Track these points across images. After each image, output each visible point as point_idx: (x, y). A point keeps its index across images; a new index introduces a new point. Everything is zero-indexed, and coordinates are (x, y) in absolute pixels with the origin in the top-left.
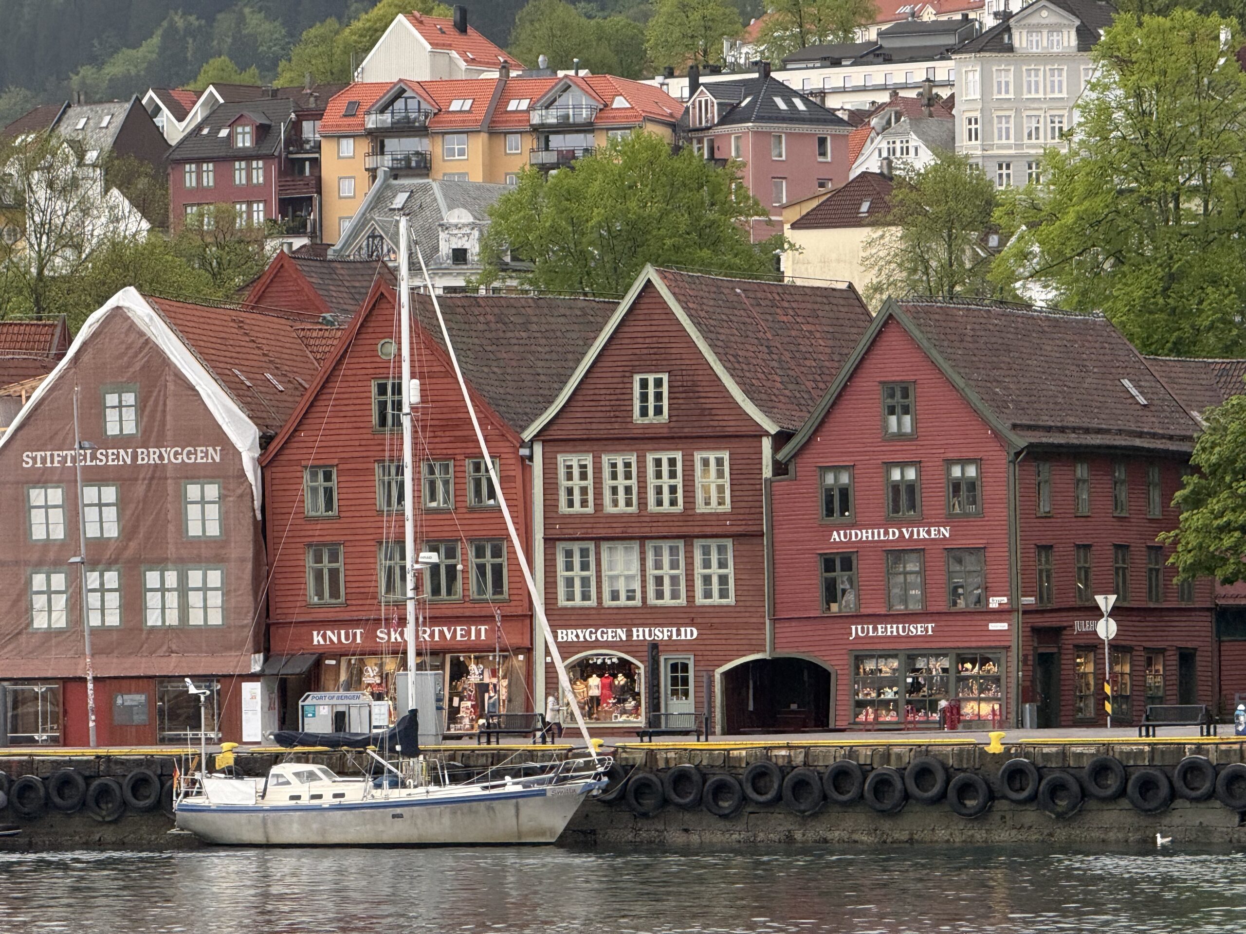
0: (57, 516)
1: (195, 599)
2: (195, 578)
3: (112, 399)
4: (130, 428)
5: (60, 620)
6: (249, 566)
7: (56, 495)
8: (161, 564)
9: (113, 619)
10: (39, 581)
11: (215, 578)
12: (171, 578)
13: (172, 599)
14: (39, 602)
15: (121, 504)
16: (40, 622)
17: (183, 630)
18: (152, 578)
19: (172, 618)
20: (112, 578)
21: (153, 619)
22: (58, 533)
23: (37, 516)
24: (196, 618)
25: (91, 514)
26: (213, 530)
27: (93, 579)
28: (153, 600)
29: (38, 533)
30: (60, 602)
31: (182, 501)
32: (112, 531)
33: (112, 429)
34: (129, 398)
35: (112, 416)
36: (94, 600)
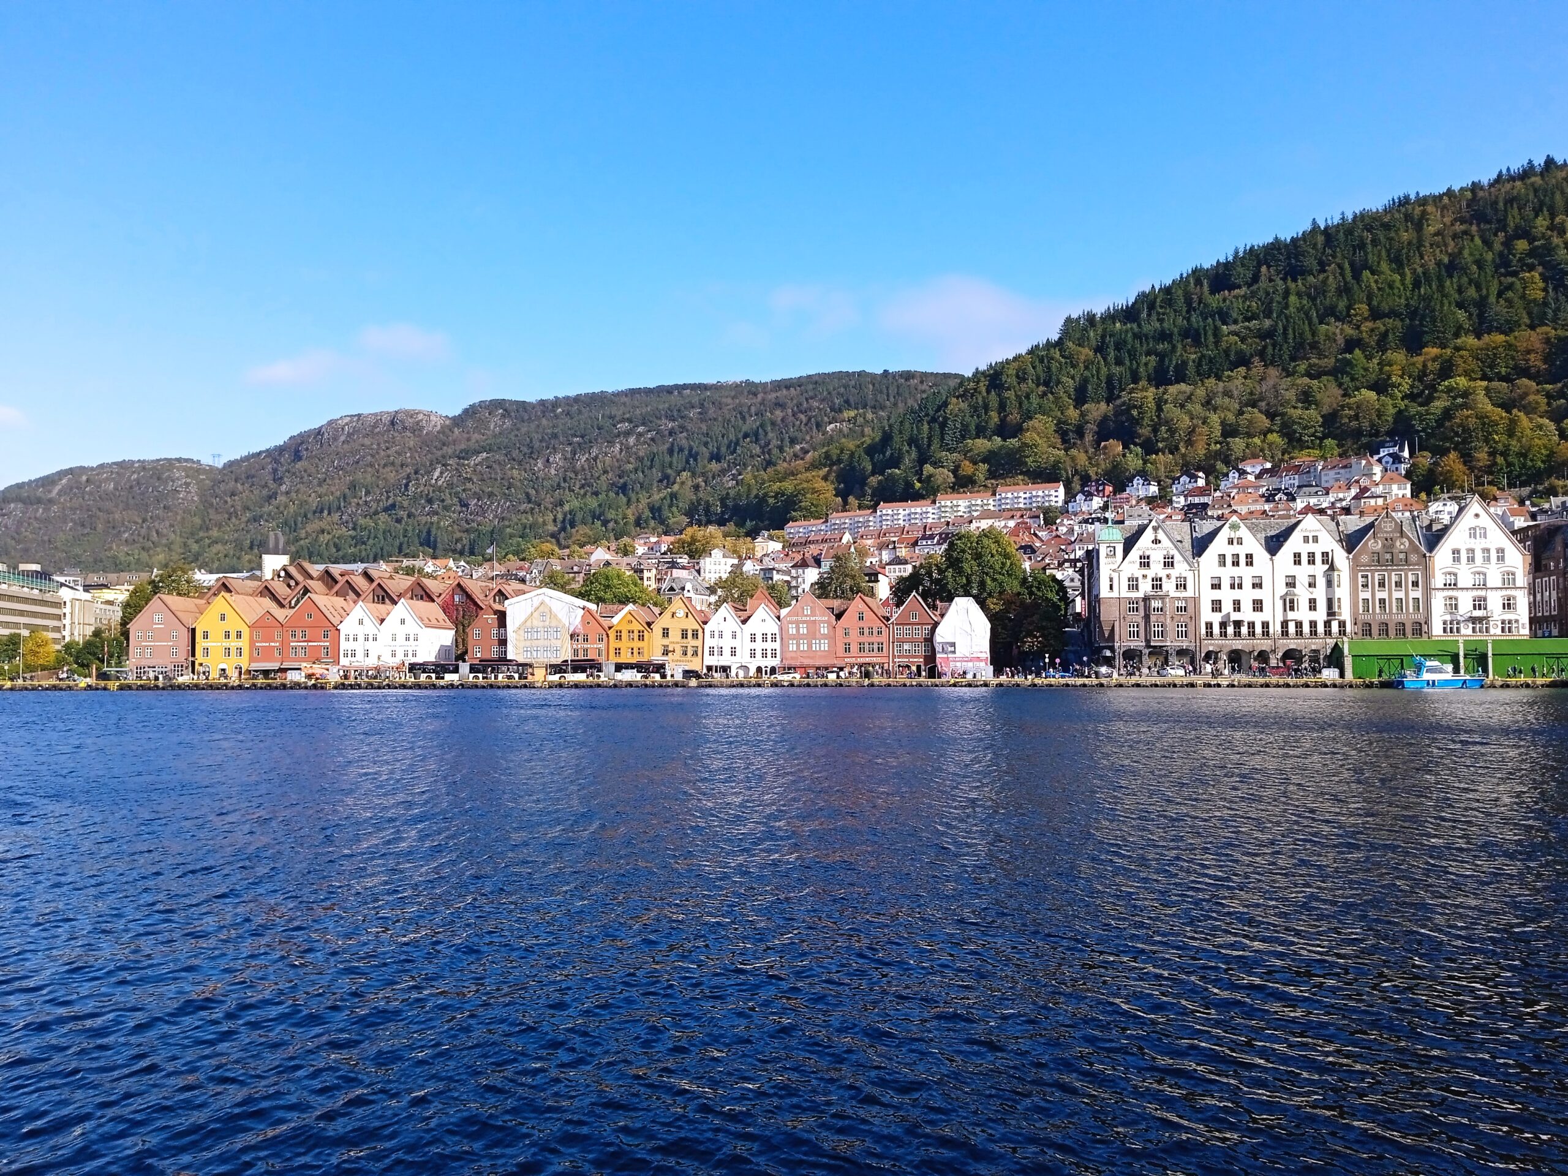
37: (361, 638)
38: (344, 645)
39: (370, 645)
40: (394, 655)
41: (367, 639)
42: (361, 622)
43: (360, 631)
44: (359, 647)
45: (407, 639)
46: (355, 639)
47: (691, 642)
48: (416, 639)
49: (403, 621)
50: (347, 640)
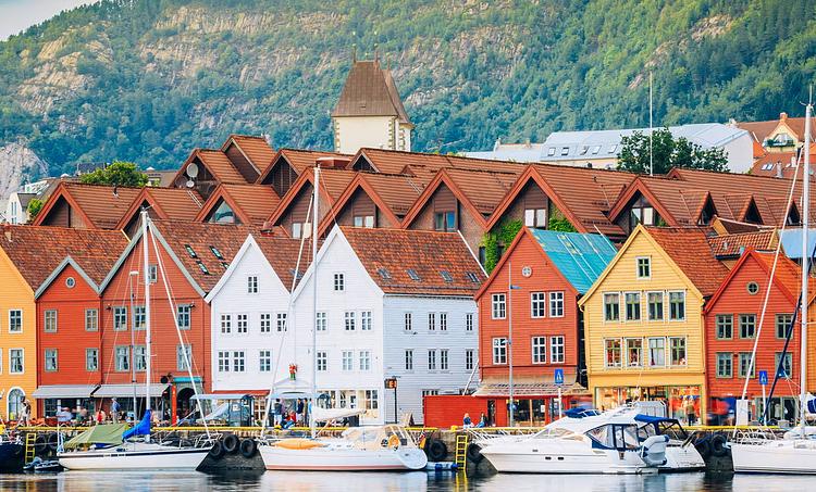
37: (254, 324)
38: (220, 342)
39: (271, 340)
40: (322, 365)
41: (265, 327)
42: (253, 285)
43: (254, 307)
44: (252, 343)
45: (350, 326)
46: (243, 328)
48: (367, 325)
49: (339, 282)
50: (226, 328)
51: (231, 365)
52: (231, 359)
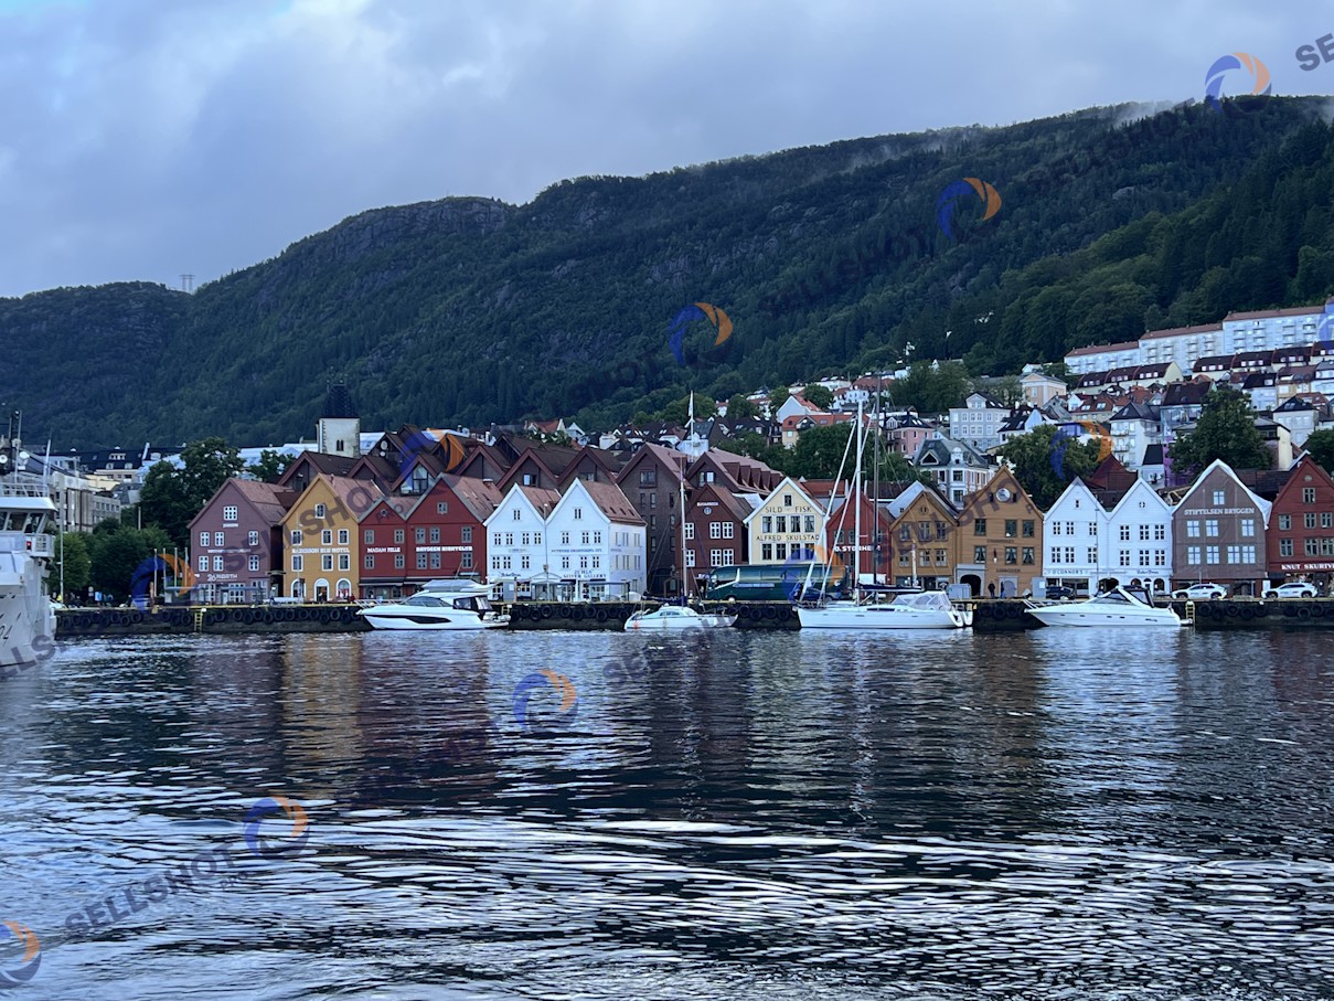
0: (1197, 529)
1: (1245, 555)
2: (1245, 548)
3: (1216, 493)
4: (1222, 502)
5: (1198, 562)
6: (1264, 546)
7: (1197, 523)
8: (1233, 545)
9: (1217, 561)
10: (1191, 549)
11: (1252, 548)
12: (1237, 549)
13: (1237, 555)
14: (1191, 556)
15: (1219, 526)
16: (1191, 562)
17: (1241, 565)
18: (1230, 549)
19: (1237, 561)
20: (1216, 549)
21: (1230, 561)
22: (1197, 535)
23: (1190, 530)
24: (1246, 561)
25: (1209, 529)
26: (1252, 534)
27: (1209, 549)
28: (1230, 555)
29: (1190, 535)
30: (1198, 556)
31: (1240, 525)
32: (1216, 534)
33: (1216, 503)
34: (1222, 493)
35: (1216, 499)
36: (1209, 555)
37: (518, 543)
38: (492, 550)
39: (531, 549)
40: (566, 565)
41: (526, 541)
42: (517, 515)
43: (517, 529)
44: (515, 552)
45: (585, 540)
46: (509, 541)
47: (1021, 541)
48: (598, 540)
49: (578, 514)
50: (497, 542)
51: (502, 565)
52: (502, 561)
